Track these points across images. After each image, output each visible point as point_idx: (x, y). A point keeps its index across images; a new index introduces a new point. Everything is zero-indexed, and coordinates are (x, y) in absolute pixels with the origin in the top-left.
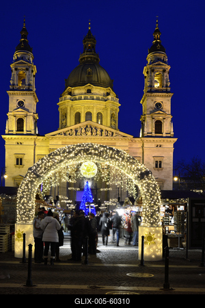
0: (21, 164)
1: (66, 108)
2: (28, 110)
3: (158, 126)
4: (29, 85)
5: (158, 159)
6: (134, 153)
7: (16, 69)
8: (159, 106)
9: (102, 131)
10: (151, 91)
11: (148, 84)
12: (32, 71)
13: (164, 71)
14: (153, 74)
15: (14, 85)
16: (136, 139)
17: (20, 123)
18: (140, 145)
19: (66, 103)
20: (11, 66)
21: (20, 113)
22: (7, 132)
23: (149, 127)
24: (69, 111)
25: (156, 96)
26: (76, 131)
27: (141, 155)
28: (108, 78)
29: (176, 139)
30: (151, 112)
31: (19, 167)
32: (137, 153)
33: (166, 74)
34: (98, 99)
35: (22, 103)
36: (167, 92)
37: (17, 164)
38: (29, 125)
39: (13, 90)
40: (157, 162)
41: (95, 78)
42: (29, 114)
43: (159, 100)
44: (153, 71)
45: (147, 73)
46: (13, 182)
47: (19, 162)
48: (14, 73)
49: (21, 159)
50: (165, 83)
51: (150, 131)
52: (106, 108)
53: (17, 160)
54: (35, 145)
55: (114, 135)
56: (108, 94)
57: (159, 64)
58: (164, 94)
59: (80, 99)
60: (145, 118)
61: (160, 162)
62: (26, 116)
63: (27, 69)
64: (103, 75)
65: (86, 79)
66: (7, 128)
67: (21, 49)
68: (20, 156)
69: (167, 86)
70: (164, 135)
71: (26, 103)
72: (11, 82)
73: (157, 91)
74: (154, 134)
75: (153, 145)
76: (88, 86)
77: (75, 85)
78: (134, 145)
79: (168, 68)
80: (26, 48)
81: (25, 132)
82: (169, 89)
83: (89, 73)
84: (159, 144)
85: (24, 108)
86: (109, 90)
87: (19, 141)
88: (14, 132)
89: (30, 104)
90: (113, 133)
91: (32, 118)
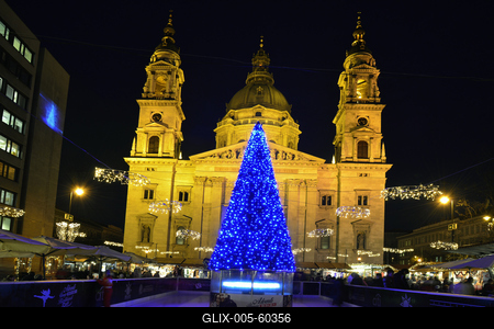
0: (151, 198)
1: (226, 135)
2: (167, 126)
3: (363, 148)
4: (171, 93)
5: (363, 194)
6: (325, 185)
7: (153, 73)
8: (363, 122)
9: (277, 153)
10: (351, 102)
11: (347, 93)
12: (177, 77)
13: (371, 76)
14: (354, 80)
15: (148, 92)
16: (329, 165)
17: (154, 142)
18: (335, 174)
19: (225, 128)
20: (147, 69)
21: (155, 129)
22: (132, 153)
23: (348, 149)
24: (229, 138)
25: (359, 108)
26: (238, 153)
27: (336, 189)
28: (285, 101)
29: (390, 166)
30: (351, 130)
31: (148, 203)
32: (329, 185)
33: (374, 81)
34: (270, 123)
35: (159, 115)
36: (375, 103)
37: (146, 197)
38: (168, 145)
39: (147, 98)
40: (360, 197)
41: (267, 99)
42: (167, 130)
43: (363, 114)
44: (354, 76)
45: (346, 79)
46: (137, 222)
47: (149, 195)
48: (150, 77)
49: (152, 192)
50: (372, 92)
51: (350, 155)
52: (281, 136)
53: (146, 192)
54: (174, 172)
55: (296, 158)
56: (284, 119)
57: (364, 68)
58: (372, 106)
59: (246, 123)
60: (341, 138)
61: (366, 198)
62: (163, 133)
63: (169, 73)
64: (278, 97)
65: (255, 100)
66: (133, 148)
67: (163, 49)
68: (151, 187)
69: (375, 96)
70: (372, 160)
71: (164, 117)
72: (145, 89)
73: (361, 102)
74: (356, 159)
75: (355, 174)
76: (258, 108)
77: (239, 107)
78: (326, 175)
79: (377, 73)
80: (169, 47)
81: (160, 154)
82: (378, 100)
83: (260, 93)
84: (363, 172)
85: (161, 123)
86: (286, 113)
87: (150, 166)
88: (144, 154)
89: (171, 118)
90: (294, 156)
91: (172, 136)
